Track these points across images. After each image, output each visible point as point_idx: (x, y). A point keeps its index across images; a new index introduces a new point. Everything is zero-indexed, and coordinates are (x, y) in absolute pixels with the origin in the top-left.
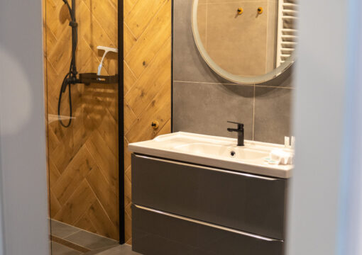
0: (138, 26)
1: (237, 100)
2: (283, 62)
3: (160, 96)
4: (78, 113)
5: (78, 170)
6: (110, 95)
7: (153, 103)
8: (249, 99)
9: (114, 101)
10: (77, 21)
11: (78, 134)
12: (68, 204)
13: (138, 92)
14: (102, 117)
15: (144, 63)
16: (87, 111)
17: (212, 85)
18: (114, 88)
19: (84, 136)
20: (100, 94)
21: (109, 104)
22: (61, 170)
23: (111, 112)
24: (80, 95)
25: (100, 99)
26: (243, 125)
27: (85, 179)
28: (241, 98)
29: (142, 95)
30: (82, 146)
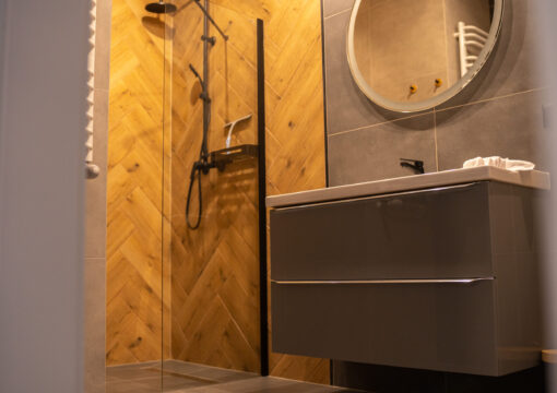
0: (281, 80)
1: (411, 137)
2: (471, 65)
3: (312, 160)
4: (210, 210)
5: (209, 285)
6: (248, 177)
7: (303, 171)
8: (428, 132)
9: (253, 182)
10: (210, 97)
11: (209, 237)
12: (196, 335)
13: (284, 162)
14: (239, 207)
15: (290, 124)
16: (221, 205)
17: (378, 126)
18: (253, 166)
19: (217, 238)
20: (236, 179)
21: (247, 189)
22: (188, 291)
23: (249, 198)
24: (213, 186)
25: (237, 184)
26: (422, 163)
27: (218, 296)
28: (418, 133)
29: (289, 164)
30: (214, 251)
